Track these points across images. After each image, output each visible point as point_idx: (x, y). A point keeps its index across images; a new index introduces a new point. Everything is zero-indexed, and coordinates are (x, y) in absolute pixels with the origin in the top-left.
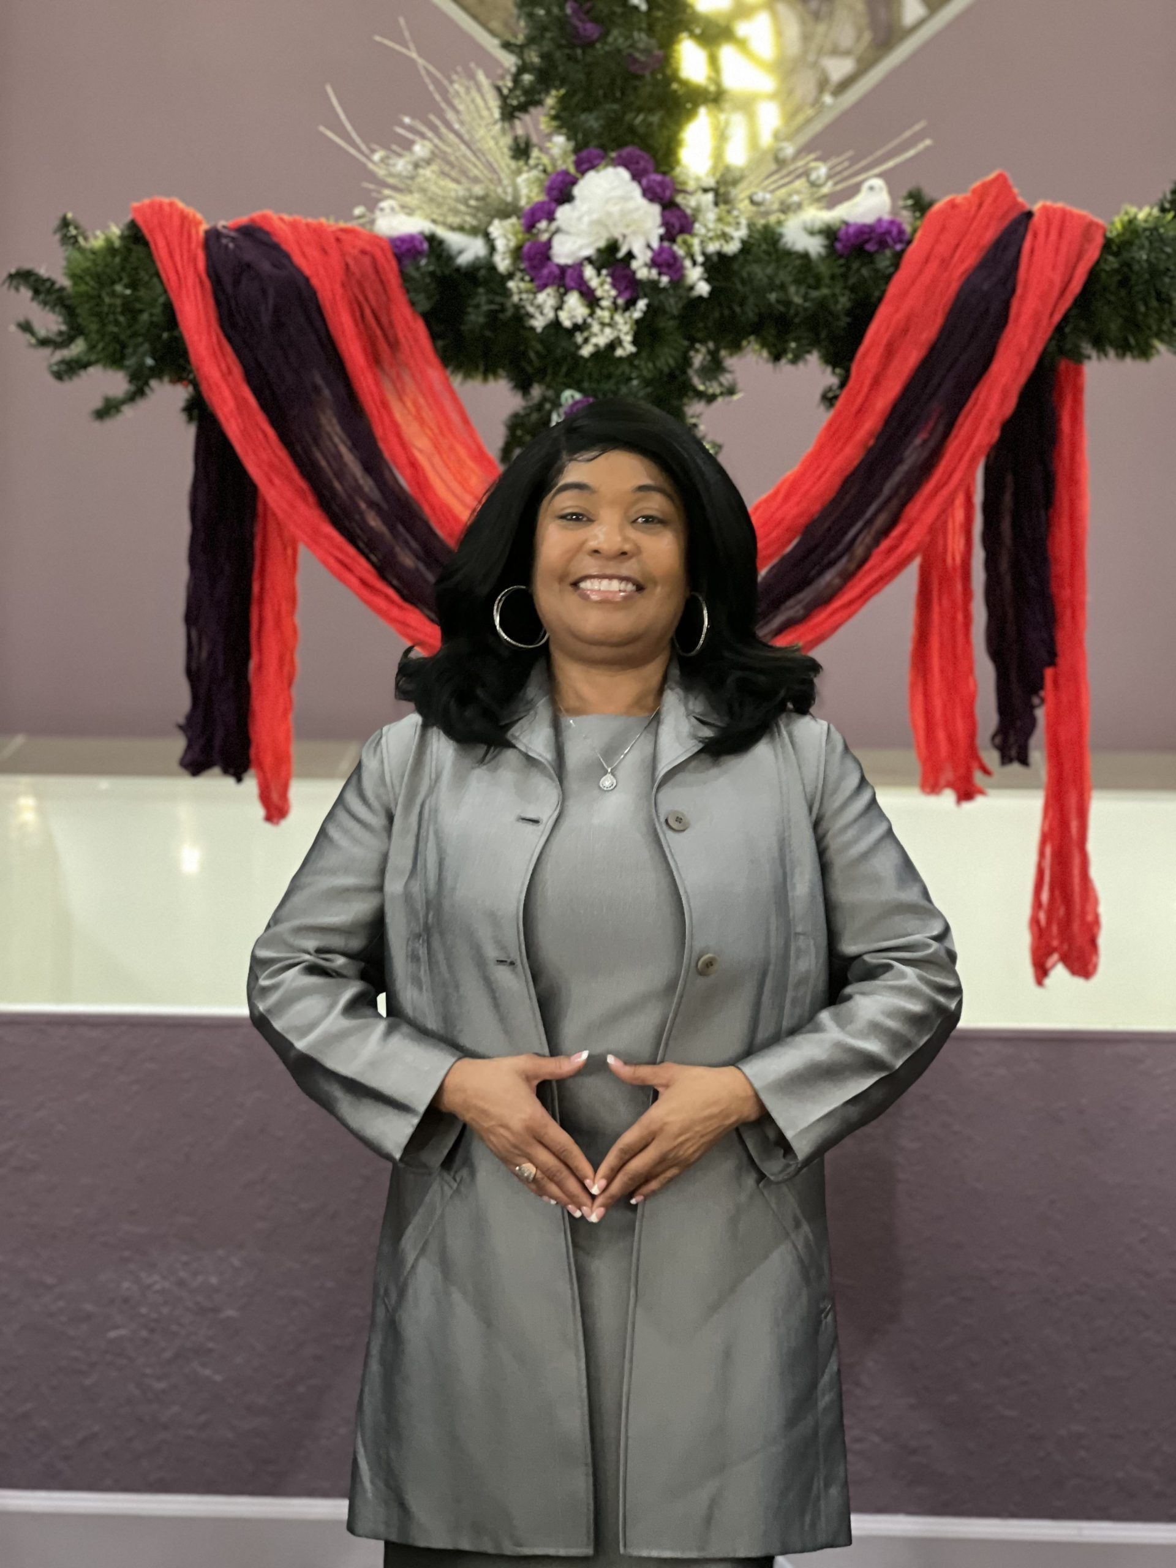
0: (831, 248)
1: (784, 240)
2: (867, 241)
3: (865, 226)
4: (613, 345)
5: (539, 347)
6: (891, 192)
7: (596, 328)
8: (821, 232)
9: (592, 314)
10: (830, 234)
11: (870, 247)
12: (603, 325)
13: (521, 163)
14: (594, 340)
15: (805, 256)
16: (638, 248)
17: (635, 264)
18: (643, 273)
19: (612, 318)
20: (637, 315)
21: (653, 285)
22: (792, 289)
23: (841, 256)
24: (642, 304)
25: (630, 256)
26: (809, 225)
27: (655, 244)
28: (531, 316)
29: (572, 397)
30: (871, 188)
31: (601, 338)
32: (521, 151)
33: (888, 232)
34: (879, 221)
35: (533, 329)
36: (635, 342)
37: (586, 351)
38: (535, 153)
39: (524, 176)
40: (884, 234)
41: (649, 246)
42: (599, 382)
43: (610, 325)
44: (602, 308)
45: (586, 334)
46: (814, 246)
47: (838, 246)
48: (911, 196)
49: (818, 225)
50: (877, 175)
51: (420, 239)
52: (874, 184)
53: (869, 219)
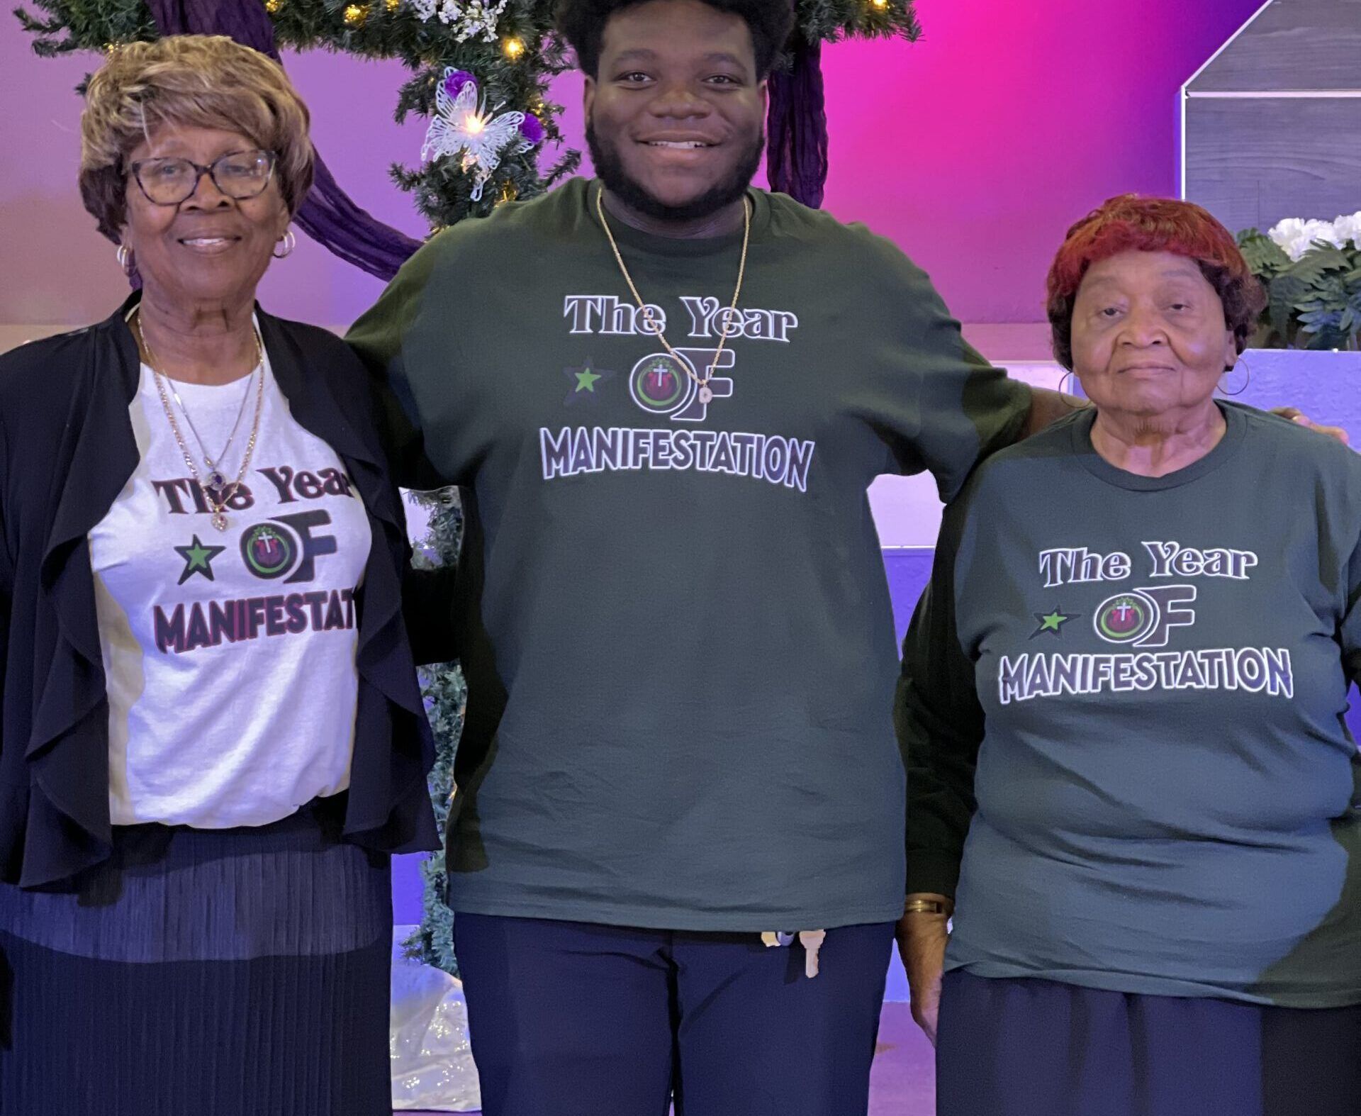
4: (481, 34)
5: (424, 34)
7: (468, 22)
9: (464, 11)
12: (473, 19)
14: (466, 31)
19: (480, 13)
20: (500, 11)
28: (419, 11)
29: (452, 71)
31: (472, 29)
35: (419, 20)
37: (461, 39)
42: (471, 61)
43: (479, 19)
44: (473, 7)
45: (460, 25)
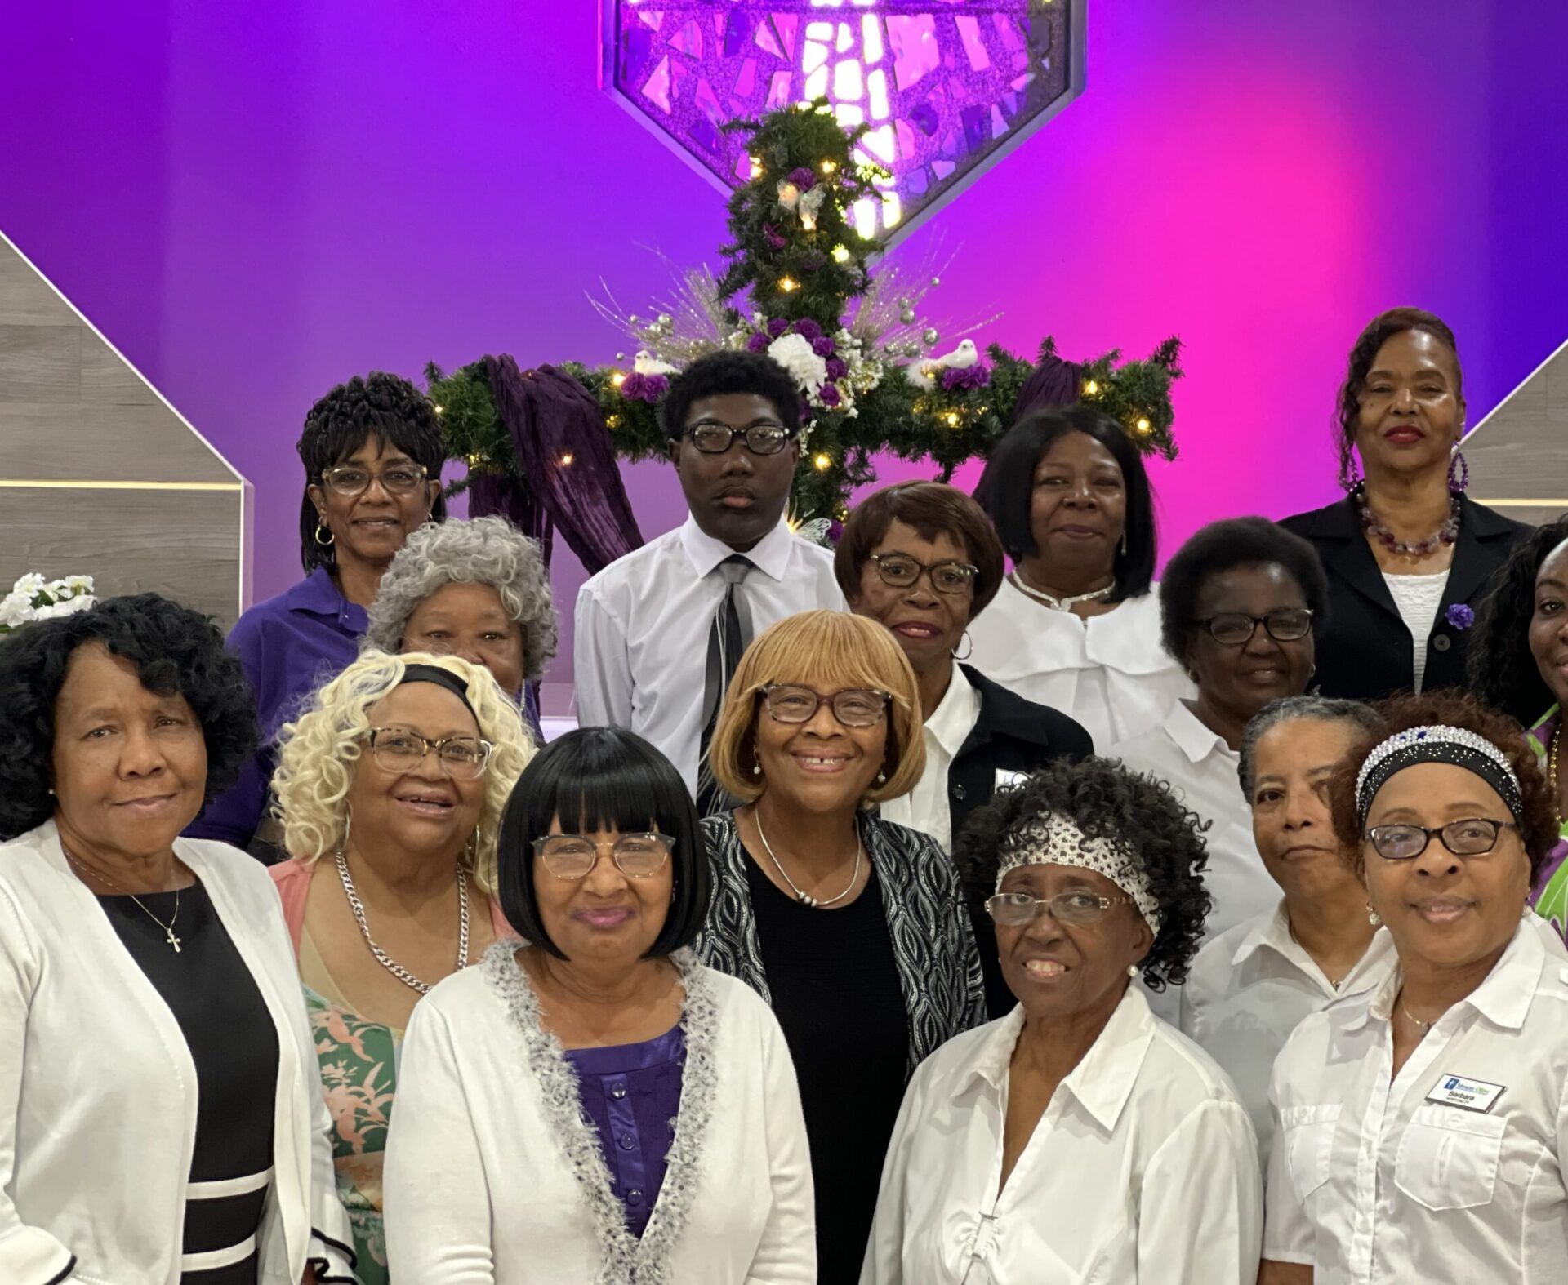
0: (938, 383)
1: (908, 378)
2: (963, 381)
3: (961, 369)
6: (978, 349)
8: (932, 374)
10: (940, 376)
11: (965, 385)
13: (731, 326)
15: (922, 388)
16: (811, 386)
17: (809, 397)
18: (814, 403)
21: (821, 410)
23: (945, 390)
24: (814, 423)
25: (806, 391)
26: (925, 369)
27: (822, 384)
30: (965, 347)
32: (733, 318)
33: (976, 375)
34: (971, 366)
36: (807, 449)
38: (741, 320)
39: (734, 335)
40: (974, 375)
41: (818, 385)
46: (928, 382)
47: (944, 383)
48: (990, 349)
49: (933, 368)
50: (969, 336)
51: (665, 378)
52: (967, 342)
53: (964, 366)
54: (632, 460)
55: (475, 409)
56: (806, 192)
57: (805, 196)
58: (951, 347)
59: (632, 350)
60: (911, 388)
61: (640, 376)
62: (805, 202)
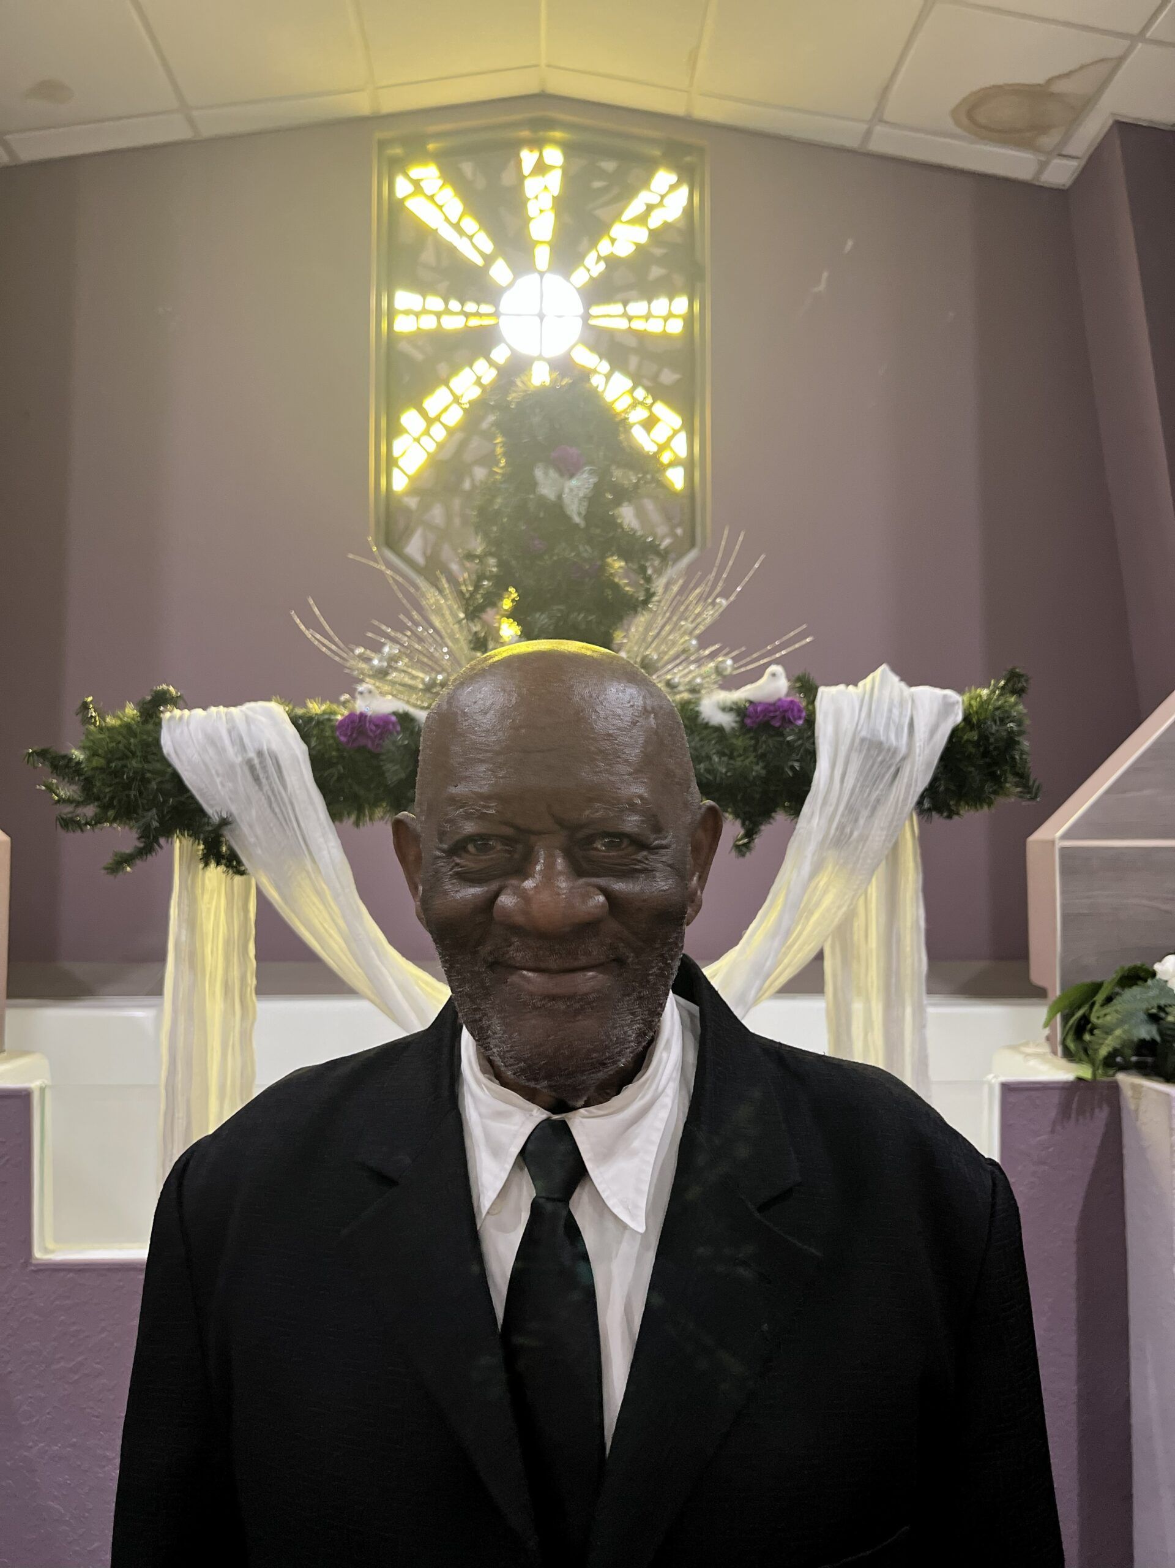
0: (742, 723)
1: (703, 716)
2: (772, 718)
3: (770, 705)
6: (788, 678)
8: (731, 709)
10: (741, 711)
11: (776, 723)
15: (719, 729)
22: (716, 759)
23: (751, 730)
26: (721, 704)
32: (480, 643)
33: (789, 710)
34: (780, 700)
40: (785, 711)
46: (726, 720)
47: (748, 721)
48: (799, 679)
49: (729, 703)
50: (777, 662)
51: (394, 718)
52: (775, 668)
53: (772, 700)
54: (357, 824)
55: (145, 759)
56: (572, 476)
57: (574, 482)
58: (756, 675)
59: (350, 684)
60: (706, 726)
61: (362, 716)
62: (571, 490)
